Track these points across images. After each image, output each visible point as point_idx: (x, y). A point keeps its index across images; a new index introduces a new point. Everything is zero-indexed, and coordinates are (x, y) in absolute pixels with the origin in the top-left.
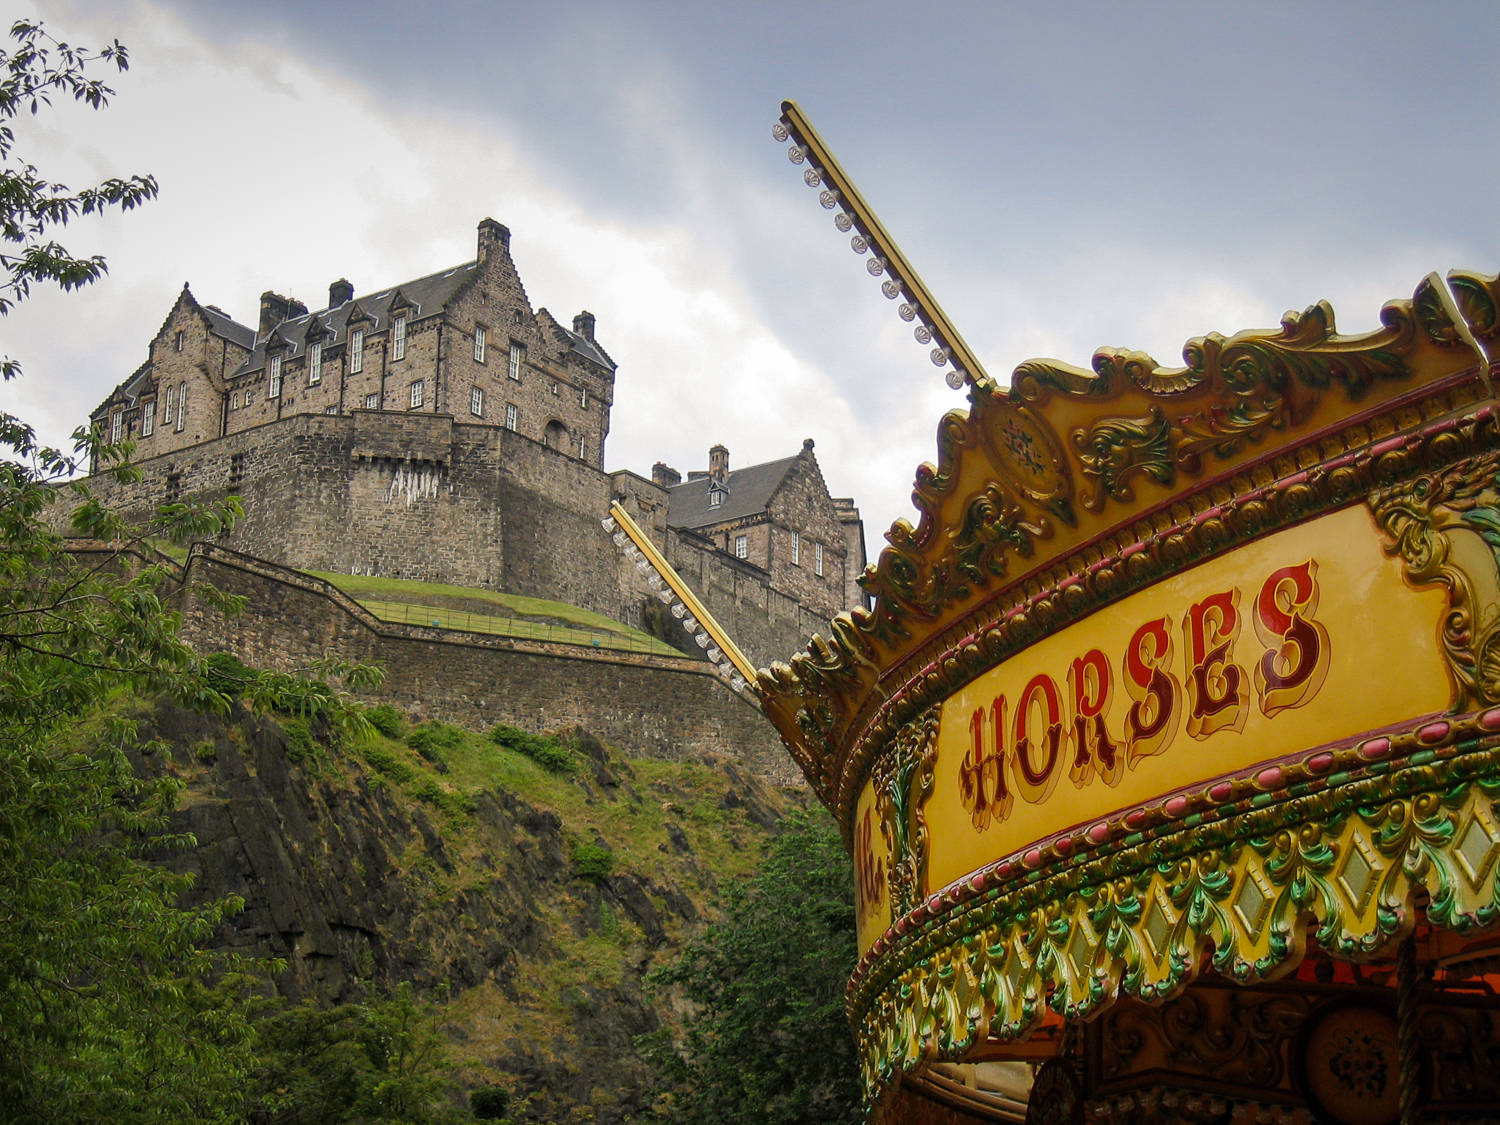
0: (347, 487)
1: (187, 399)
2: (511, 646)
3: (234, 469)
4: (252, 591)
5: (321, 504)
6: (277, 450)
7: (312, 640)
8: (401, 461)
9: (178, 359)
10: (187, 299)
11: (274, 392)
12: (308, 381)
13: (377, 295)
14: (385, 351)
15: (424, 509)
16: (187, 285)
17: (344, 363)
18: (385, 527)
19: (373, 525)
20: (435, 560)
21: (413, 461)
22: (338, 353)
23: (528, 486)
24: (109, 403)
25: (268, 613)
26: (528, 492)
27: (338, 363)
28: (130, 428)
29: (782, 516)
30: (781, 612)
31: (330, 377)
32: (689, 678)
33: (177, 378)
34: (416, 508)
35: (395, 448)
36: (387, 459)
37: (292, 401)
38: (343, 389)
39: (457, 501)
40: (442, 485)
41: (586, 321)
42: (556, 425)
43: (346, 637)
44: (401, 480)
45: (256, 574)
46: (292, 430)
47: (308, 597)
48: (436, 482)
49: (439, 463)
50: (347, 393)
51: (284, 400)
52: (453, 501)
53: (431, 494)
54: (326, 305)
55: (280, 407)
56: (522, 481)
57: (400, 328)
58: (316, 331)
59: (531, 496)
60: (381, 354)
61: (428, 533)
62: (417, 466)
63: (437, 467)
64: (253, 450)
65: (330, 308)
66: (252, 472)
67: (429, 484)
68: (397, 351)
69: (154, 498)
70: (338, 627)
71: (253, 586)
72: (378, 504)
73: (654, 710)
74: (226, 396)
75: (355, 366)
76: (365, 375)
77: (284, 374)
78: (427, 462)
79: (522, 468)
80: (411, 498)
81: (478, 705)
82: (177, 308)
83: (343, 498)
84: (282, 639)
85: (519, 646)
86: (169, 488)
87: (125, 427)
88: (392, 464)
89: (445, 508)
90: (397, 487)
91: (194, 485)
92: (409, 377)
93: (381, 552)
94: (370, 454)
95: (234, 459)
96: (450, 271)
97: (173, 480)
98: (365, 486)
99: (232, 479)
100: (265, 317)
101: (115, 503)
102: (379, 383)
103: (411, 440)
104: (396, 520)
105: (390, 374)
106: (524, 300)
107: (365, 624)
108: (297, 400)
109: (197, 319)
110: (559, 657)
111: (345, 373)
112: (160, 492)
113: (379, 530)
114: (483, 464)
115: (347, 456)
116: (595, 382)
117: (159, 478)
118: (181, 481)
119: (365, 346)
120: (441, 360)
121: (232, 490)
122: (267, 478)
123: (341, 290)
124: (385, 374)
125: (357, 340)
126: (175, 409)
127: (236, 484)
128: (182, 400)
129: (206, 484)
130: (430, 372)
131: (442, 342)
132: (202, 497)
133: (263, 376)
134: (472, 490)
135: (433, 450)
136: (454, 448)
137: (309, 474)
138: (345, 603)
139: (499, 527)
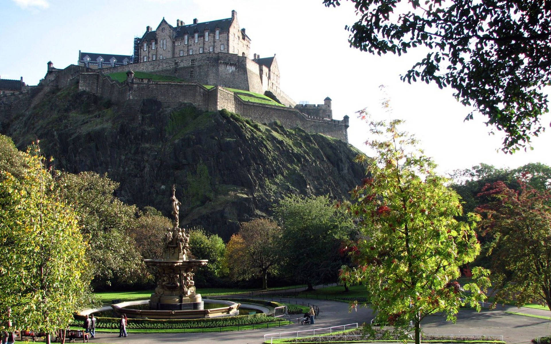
0: (218, 68)
2: (265, 106)
3: (192, 63)
4: (225, 95)
5: (213, 72)
7: (233, 105)
8: (228, 63)
9: (163, 34)
10: (164, 21)
11: (186, 43)
12: (195, 41)
13: (205, 23)
14: (214, 37)
15: (233, 74)
17: (204, 38)
18: (226, 77)
19: (224, 76)
20: (236, 84)
21: (231, 63)
22: (202, 36)
23: (250, 69)
25: (227, 100)
27: (202, 38)
28: (149, 47)
29: (272, 70)
31: (200, 41)
32: (294, 113)
33: (163, 38)
34: (231, 73)
35: (227, 61)
37: (191, 45)
38: (204, 44)
40: (236, 68)
42: (243, 53)
43: (238, 104)
44: (228, 67)
45: (225, 92)
47: (232, 96)
51: (189, 45)
52: (238, 72)
53: (234, 70)
55: (188, 47)
57: (217, 32)
58: (192, 29)
62: (231, 65)
63: (235, 65)
65: (194, 24)
66: (196, 64)
67: (233, 68)
68: (217, 37)
69: (172, 67)
70: (236, 102)
72: (224, 72)
74: (174, 43)
75: (207, 39)
76: (209, 42)
77: (188, 39)
78: (233, 64)
80: (230, 71)
82: (162, 22)
83: (217, 70)
84: (229, 104)
86: (175, 65)
88: (226, 64)
89: (237, 73)
90: (227, 69)
91: (182, 65)
92: (220, 43)
94: (222, 62)
96: (225, 20)
97: (176, 63)
98: (222, 68)
99: (192, 65)
100: (177, 25)
102: (213, 44)
103: (230, 59)
104: (228, 76)
105: (216, 42)
107: (241, 101)
109: (167, 26)
110: (273, 108)
111: (204, 41)
114: (243, 65)
115: (218, 62)
116: (248, 44)
117: (172, 62)
118: (178, 64)
119: (209, 35)
120: (228, 40)
121: (192, 67)
122: (201, 65)
123: (195, 21)
124: (214, 42)
125: (207, 34)
126: (163, 45)
127: (193, 66)
128: (165, 43)
129: (185, 65)
130: (226, 43)
131: (228, 37)
132: (184, 68)
133: (183, 39)
134: (242, 70)
135: (234, 61)
136: (238, 61)
137: (211, 65)
138: (237, 97)
139: (247, 78)
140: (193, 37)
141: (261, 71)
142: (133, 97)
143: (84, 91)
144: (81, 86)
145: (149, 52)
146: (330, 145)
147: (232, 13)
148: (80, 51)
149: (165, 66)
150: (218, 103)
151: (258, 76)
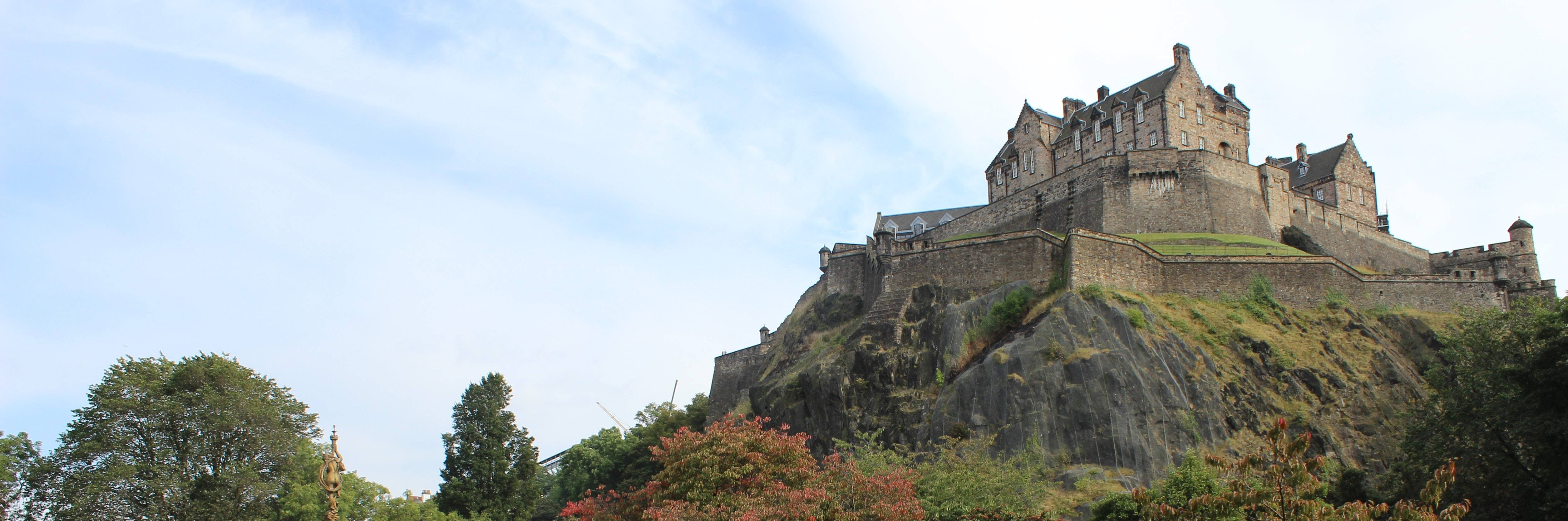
0: (1129, 190)
1: (1034, 157)
2: (1229, 260)
3: (1069, 189)
4: (1100, 248)
5: (1116, 200)
6: (1091, 176)
7: (1131, 269)
8: (1154, 174)
9: (1027, 138)
10: (1027, 108)
11: (1078, 148)
12: (1095, 140)
13: (1123, 91)
14: (1134, 119)
15: (1168, 196)
16: (1026, 101)
17: (1113, 128)
18: (1151, 208)
19: (1144, 208)
20: (1177, 221)
21: (1160, 173)
22: (1109, 123)
23: (1219, 178)
24: (994, 164)
25: (1109, 258)
26: (1218, 181)
27: (1110, 128)
28: (1006, 175)
29: (1341, 176)
30: (1349, 226)
31: (1106, 136)
32: (1321, 266)
33: (1028, 147)
34: (1165, 196)
35: (1150, 169)
36: (1147, 174)
37: (1088, 151)
38: (1114, 141)
39: (1184, 190)
40: (1176, 183)
41: (1230, 89)
42: (1224, 145)
43: (1147, 265)
44: (1155, 183)
45: (1101, 240)
46: (1097, 166)
47: (1126, 247)
48: (1173, 182)
49: (1173, 172)
50: (1116, 142)
51: (1084, 150)
53: (1171, 188)
54: (1097, 100)
55: (1082, 155)
56: (1216, 176)
57: (1140, 106)
58: (1093, 113)
59: (1221, 183)
60: (1132, 121)
61: (1173, 209)
62: (1162, 176)
63: (1172, 174)
64: (1078, 178)
65: (1099, 101)
66: (1079, 189)
67: (1170, 183)
68: (1140, 119)
69: (1031, 208)
70: (1142, 261)
71: (1100, 246)
72: (1145, 197)
73: (1305, 284)
74: (1053, 153)
75: (1118, 129)
76: (1124, 133)
77: (1081, 137)
78: (1167, 172)
79: (1215, 169)
80: (1161, 192)
81: (1215, 291)
82: (1022, 112)
83: (1126, 195)
84: (1116, 269)
85: (1233, 260)
86: (1037, 202)
87: (1004, 174)
88: (1150, 176)
89: (1179, 194)
90: (1153, 188)
91: (1050, 200)
92: (1148, 130)
93: (1150, 220)
94: (1138, 172)
95: (1069, 183)
96: (1161, 73)
97: (1039, 198)
98: (1138, 189)
99: (1069, 194)
100: (1065, 111)
101: (1011, 213)
102: (1132, 135)
103: (1157, 163)
104: (1155, 205)
105: (1138, 130)
106: (1200, 82)
107: (1155, 258)
108: (1091, 150)
109: (1034, 117)
110: (1253, 263)
111: (1114, 133)
112: (1032, 205)
113: (1148, 210)
114: (1195, 170)
115: (1126, 175)
116: (1240, 120)
117: (1030, 198)
118: (1043, 198)
119: (1123, 117)
120: (1164, 119)
121: (1070, 199)
122: (1088, 191)
123: (1102, 91)
124: (1135, 131)
125: (1118, 116)
126: (1029, 163)
127: (1072, 196)
128: (1032, 158)
129: (1056, 198)
130: (1159, 127)
131: (1163, 110)
132: (1055, 205)
133: (1070, 141)
134: (1192, 184)
135: (1170, 166)
136: (1180, 164)
137: (1109, 187)
138: (1144, 249)
139: (1208, 201)
140: (1090, 131)
141: (1263, 178)
142: (891, 286)
143: (837, 294)
144: (832, 285)
145: (1007, 187)
146: (1429, 340)
147: (1175, 52)
148: (879, 214)
149: (1017, 207)
150: (1075, 270)
151: (1253, 193)
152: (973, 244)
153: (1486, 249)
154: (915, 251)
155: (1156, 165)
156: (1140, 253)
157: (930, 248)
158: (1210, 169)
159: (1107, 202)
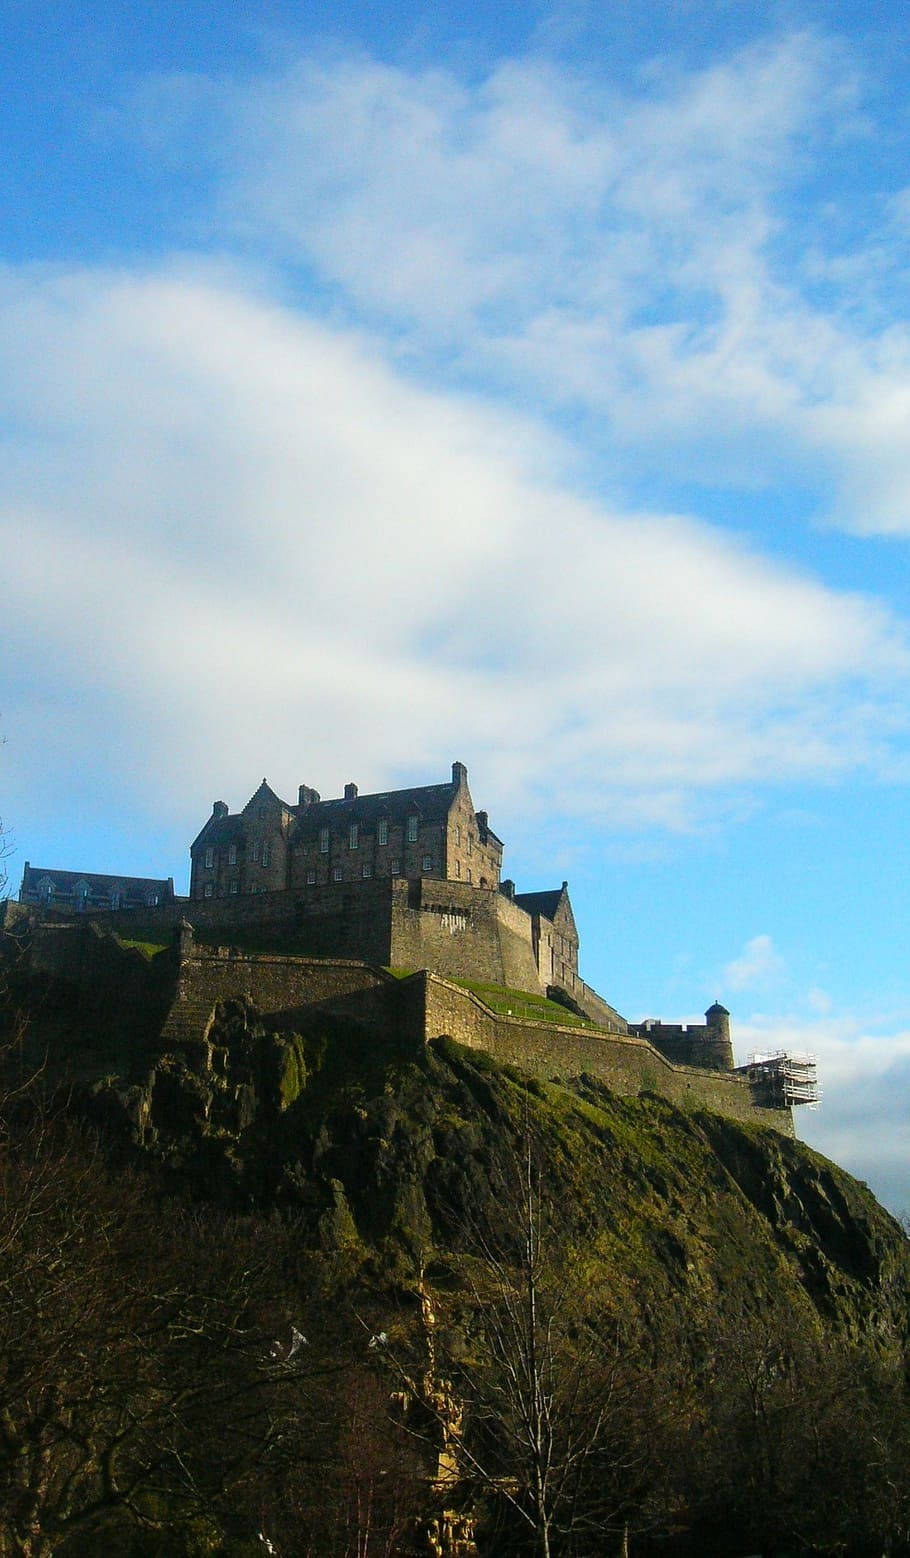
0: (419, 921)
1: (269, 848)
3: (344, 904)
4: (446, 997)
5: (405, 930)
6: (377, 896)
7: (467, 1024)
8: (447, 908)
9: (262, 824)
10: (264, 790)
11: (325, 850)
12: (349, 846)
13: (377, 795)
14: (404, 834)
15: (459, 937)
16: (265, 780)
17: (375, 838)
18: (441, 946)
19: (434, 944)
20: (468, 966)
21: (454, 908)
22: (369, 831)
23: (506, 924)
25: (451, 1009)
27: (371, 838)
28: (220, 859)
29: (558, 927)
31: (365, 846)
32: (637, 1049)
33: (261, 834)
34: (455, 935)
35: (443, 901)
36: (439, 907)
37: (338, 856)
38: (375, 854)
39: (476, 932)
40: (468, 923)
41: (483, 817)
42: (483, 880)
43: (480, 1022)
44: (447, 919)
45: (446, 987)
46: (385, 886)
48: (465, 921)
49: (466, 910)
50: (378, 855)
51: (334, 853)
52: (474, 933)
53: (462, 928)
54: (343, 797)
56: (504, 922)
57: (413, 822)
58: (339, 812)
59: (507, 930)
60: (400, 836)
61: (463, 951)
62: (455, 912)
63: (464, 913)
65: (347, 798)
66: (358, 907)
67: (461, 922)
68: (413, 836)
69: (287, 915)
70: (476, 1017)
71: (446, 994)
72: (436, 932)
73: (622, 1066)
74: (290, 848)
75: (383, 841)
76: (390, 847)
77: (330, 839)
78: (460, 909)
79: (504, 914)
80: (452, 929)
82: (259, 792)
83: (416, 927)
86: (297, 909)
87: (217, 857)
88: (441, 910)
89: (469, 935)
90: (444, 923)
91: (315, 910)
92: (421, 852)
93: (440, 960)
94: (431, 903)
97: (300, 905)
98: (428, 920)
99: (345, 910)
100: (301, 800)
102: (401, 853)
103: (452, 897)
104: (447, 943)
105: (408, 849)
107: (489, 1015)
108: (342, 856)
110: (578, 1036)
111: (376, 844)
112: (290, 911)
113: (438, 948)
114: (489, 912)
115: (418, 904)
116: (495, 854)
117: (286, 902)
118: (306, 906)
119: (390, 830)
120: (444, 845)
121: (345, 916)
122: (370, 912)
123: (350, 789)
124: (404, 849)
125: (383, 826)
126: (260, 854)
127: (347, 913)
128: (266, 849)
129: (325, 910)
130: (437, 851)
131: (444, 835)
132: (323, 918)
133: (315, 839)
134: (483, 928)
135: (463, 903)
136: (473, 903)
137: (398, 913)
138: (479, 1003)
139: (499, 949)
140: (345, 835)
141: (536, 928)
142: (188, 995)
145: (220, 872)
146: (744, 1146)
148: (27, 864)
149: (268, 910)
150: (428, 1020)
151: (527, 942)
152: (292, 963)
153: (684, 1029)
154: (221, 956)
155: (449, 899)
156: (475, 1006)
157: (240, 958)
158: (500, 913)
159: (395, 930)
